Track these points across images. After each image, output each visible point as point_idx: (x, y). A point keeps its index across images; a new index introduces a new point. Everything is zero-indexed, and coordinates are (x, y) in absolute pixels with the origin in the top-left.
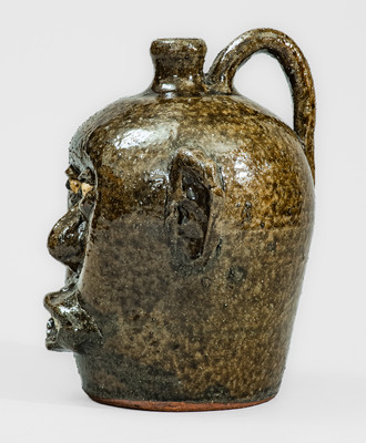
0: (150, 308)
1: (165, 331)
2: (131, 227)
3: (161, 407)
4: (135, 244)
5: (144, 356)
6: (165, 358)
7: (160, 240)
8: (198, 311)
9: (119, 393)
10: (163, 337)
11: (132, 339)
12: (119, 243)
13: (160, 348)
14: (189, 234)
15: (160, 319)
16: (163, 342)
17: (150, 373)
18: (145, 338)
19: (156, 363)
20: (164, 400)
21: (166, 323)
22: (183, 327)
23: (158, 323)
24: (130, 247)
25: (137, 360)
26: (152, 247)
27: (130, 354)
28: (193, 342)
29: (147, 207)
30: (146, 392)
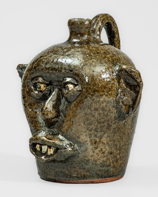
0: (101, 137)
1: (107, 147)
2: (102, 102)
3: (103, 181)
4: (103, 109)
5: (99, 159)
6: (107, 159)
7: (113, 107)
8: (120, 137)
9: (84, 177)
10: (106, 150)
11: (94, 152)
12: (96, 109)
13: (105, 155)
14: (125, 103)
15: (105, 142)
16: (106, 152)
17: (101, 166)
18: (99, 151)
19: (104, 162)
20: (105, 177)
21: (107, 143)
22: (114, 144)
23: (104, 144)
24: (100, 111)
25: (96, 161)
26: (110, 110)
27: (93, 159)
28: (117, 151)
29: (109, 93)
30: (98, 175)
